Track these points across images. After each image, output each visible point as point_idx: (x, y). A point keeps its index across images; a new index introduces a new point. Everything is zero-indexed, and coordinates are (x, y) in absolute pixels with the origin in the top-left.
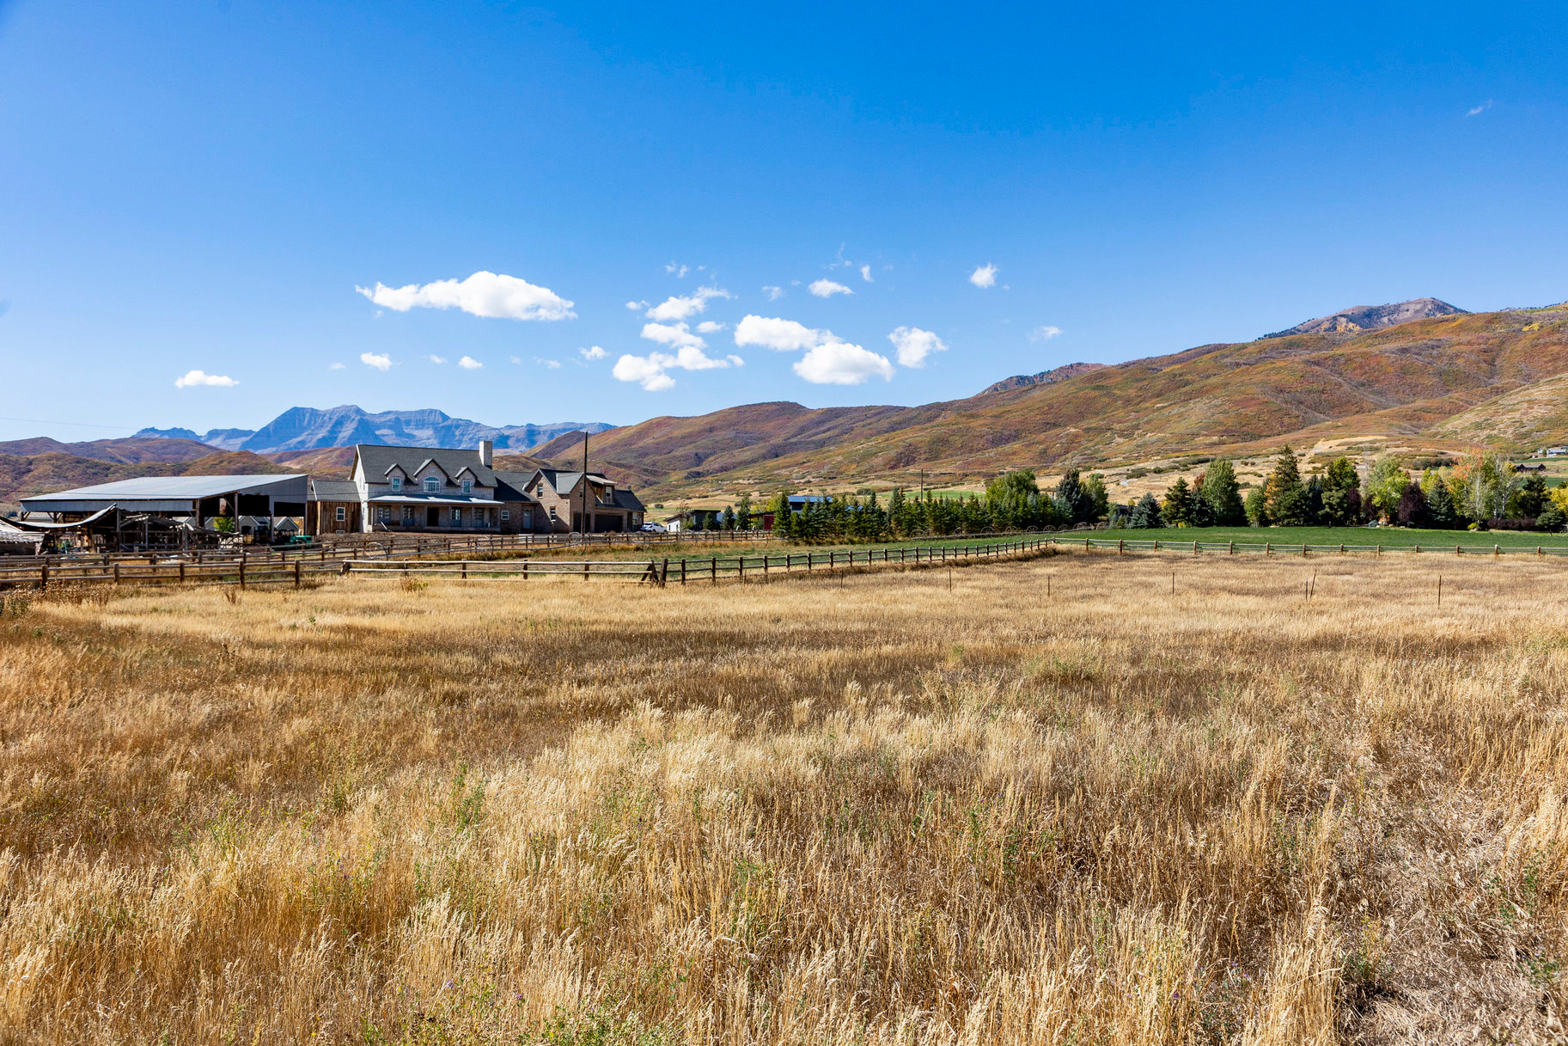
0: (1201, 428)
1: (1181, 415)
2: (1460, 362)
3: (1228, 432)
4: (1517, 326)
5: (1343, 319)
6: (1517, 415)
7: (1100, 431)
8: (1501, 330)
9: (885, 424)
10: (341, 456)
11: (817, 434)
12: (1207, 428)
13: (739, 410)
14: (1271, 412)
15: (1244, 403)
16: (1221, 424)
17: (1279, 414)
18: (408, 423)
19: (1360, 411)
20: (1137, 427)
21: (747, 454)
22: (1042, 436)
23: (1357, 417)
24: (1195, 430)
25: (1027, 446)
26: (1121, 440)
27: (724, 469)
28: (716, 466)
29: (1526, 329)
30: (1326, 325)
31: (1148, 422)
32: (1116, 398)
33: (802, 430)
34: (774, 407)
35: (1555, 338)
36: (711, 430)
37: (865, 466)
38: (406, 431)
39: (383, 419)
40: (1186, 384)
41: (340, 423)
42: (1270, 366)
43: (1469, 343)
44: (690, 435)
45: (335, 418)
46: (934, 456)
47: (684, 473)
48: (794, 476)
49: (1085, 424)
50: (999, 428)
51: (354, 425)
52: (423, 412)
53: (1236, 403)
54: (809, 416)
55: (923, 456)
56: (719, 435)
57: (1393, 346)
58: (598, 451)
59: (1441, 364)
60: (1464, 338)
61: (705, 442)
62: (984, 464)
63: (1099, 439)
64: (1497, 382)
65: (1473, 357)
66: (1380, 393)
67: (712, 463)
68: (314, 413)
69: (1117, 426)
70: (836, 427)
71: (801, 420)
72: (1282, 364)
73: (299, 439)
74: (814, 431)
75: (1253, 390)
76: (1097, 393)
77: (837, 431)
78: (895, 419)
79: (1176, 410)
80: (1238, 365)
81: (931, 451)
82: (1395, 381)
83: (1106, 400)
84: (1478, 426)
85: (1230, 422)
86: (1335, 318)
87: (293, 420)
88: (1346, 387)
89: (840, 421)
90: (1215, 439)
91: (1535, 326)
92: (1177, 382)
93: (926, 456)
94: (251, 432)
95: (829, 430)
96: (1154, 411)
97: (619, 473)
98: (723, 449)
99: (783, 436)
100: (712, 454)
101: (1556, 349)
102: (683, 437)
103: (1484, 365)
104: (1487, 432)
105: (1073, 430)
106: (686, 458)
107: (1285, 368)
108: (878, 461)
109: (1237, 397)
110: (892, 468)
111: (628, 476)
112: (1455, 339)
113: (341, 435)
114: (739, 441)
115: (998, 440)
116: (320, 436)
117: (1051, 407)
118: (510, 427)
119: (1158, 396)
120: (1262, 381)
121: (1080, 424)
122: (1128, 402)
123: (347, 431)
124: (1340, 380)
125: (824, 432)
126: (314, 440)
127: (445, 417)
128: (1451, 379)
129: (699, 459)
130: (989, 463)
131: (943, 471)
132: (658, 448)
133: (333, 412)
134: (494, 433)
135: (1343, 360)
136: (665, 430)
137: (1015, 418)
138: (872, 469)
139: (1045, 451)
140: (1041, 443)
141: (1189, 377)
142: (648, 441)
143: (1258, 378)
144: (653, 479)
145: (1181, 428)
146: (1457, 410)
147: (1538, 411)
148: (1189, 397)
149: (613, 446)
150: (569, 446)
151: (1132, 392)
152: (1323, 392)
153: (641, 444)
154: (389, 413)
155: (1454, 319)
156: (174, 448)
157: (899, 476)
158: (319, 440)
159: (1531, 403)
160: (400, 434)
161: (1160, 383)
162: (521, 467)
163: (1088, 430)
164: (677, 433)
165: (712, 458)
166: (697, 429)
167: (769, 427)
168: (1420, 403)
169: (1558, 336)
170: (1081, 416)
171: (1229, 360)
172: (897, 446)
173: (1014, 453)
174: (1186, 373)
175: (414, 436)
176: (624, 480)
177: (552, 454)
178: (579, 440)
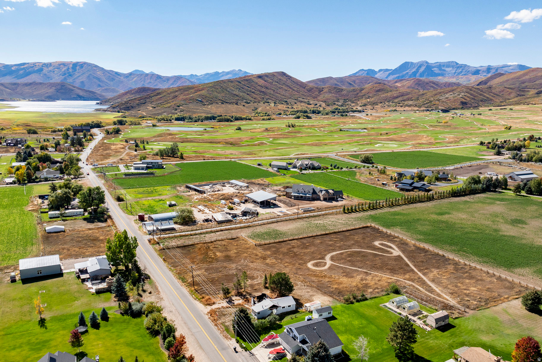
10: (414, 82)
18: (444, 66)
38: (443, 68)
39: (435, 65)
41: (420, 67)
45: (419, 65)
47: (536, 91)
51: (425, 67)
52: (449, 62)
58: (506, 81)
68: (412, 63)
73: (407, 72)
87: (405, 66)
94: (392, 70)
97: (508, 91)
106: (540, 85)
111: (511, 93)
113: (420, 70)
116: (413, 71)
118: (482, 66)
123: (422, 69)
126: (411, 72)
127: (457, 64)
132: (530, 80)
133: (418, 63)
134: (475, 69)
136: (535, 73)
144: (523, 94)
149: (512, 79)
150: (496, 78)
153: (524, 78)
154: (437, 62)
156: (365, 79)
158: (413, 72)
160: (440, 70)
162: (468, 90)
175: (445, 70)
176: (510, 94)
177: (489, 81)
178: (500, 76)
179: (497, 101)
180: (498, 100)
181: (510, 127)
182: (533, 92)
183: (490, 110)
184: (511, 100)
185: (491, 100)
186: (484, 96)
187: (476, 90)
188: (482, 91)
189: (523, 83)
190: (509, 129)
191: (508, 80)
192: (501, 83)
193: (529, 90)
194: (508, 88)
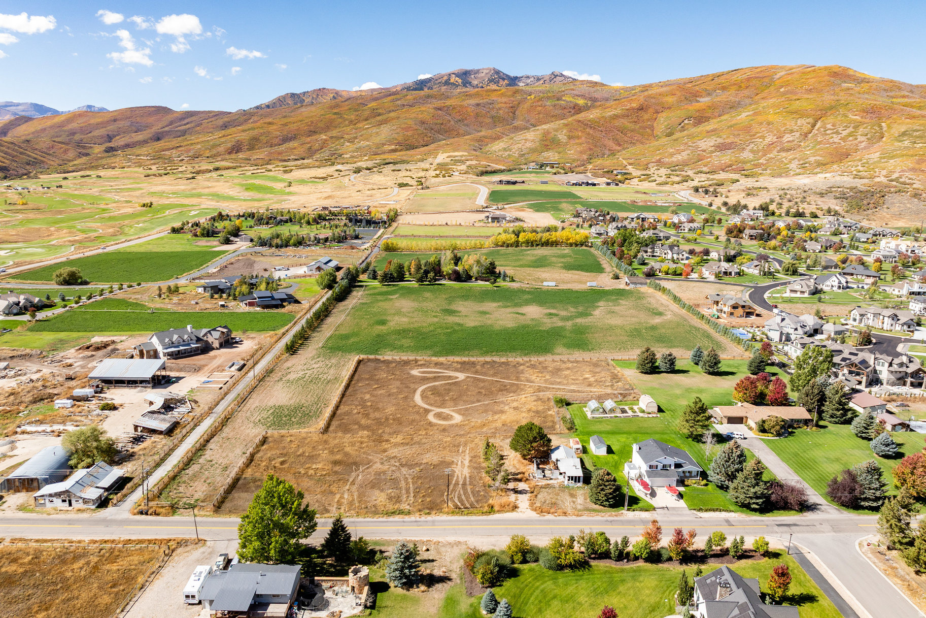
0: (387, 141)
1: (377, 133)
2: (501, 112)
3: (399, 144)
4: (525, 96)
5: (454, 76)
6: (520, 146)
7: (338, 138)
8: (519, 97)
9: (220, 122)
11: (180, 126)
12: (389, 141)
13: (132, 109)
14: (419, 135)
15: (407, 129)
16: (396, 139)
17: (423, 135)
19: (458, 135)
20: (356, 138)
21: (139, 137)
22: (309, 139)
23: (456, 139)
24: (384, 142)
25: (301, 145)
26: (348, 144)
27: (127, 146)
28: (122, 143)
29: (529, 98)
30: (445, 78)
31: (361, 136)
32: (345, 120)
33: (171, 123)
34: (153, 109)
35: (540, 103)
36: (115, 120)
37: (214, 152)
40: (379, 115)
42: (419, 109)
43: (505, 103)
44: (102, 123)
46: (251, 148)
47: (103, 147)
48: (173, 155)
49: (330, 134)
50: (285, 133)
53: (403, 129)
54: (176, 115)
55: (246, 147)
56: (121, 124)
57: (473, 101)
59: (493, 113)
60: (504, 100)
61: (111, 127)
62: (280, 154)
63: (337, 143)
64: (517, 123)
65: (506, 110)
66: (467, 125)
67: (118, 142)
69: (346, 136)
70: (191, 122)
71: (170, 117)
72: (424, 109)
74: (179, 124)
75: (410, 122)
76: (335, 116)
77: (192, 125)
78: (226, 119)
79: (375, 130)
80: (404, 105)
81: (250, 144)
82: (473, 120)
83: (340, 120)
84: (505, 150)
85: (400, 139)
86: (450, 75)
88: (452, 122)
89: (193, 118)
90: (393, 147)
91: (533, 97)
92: (375, 113)
93: (248, 147)
95: (188, 123)
96: (364, 130)
97: (62, 148)
98: (124, 132)
99: (160, 126)
100: (117, 135)
101: (540, 108)
102: (98, 124)
103: (511, 114)
104: (508, 153)
105: (324, 137)
106: (102, 137)
107: (425, 111)
108: (221, 149)
109: (403, 126)
110: (230, 153)
111: (68, 150)
112: (500, 100)
114: (134, 128)
115: (286, 140)
117: (312, 122)
119: (366, 120)
120: (415, 118)
121: (328, 133)
122: (351, 122)
124: (450, 118)
125: (185, 125)
128: (496, 120)
129: (110, 138)
130: (282, 153)
131: (258, 157)
132: (82, 130)
135: (451, 108)
136: (84, 119)
137: (293, 127)
138: (218, 154)
139: (310, 148)
140: (308, 143)
141: (380, 111)
142: (74, 125)
143: (413, 116)
144: (85, 151)
145: (377, 140)
146: (498, 138)
147: (528, 145)
148: (381, 123)
149: (51, 127)
150: (20, 125)
151: (353, 117)
152: (442, 124)
155: (500, 90)
157: (235, 159)
159: (526, 140)
161: (366, 113)
163: (332, 137)
164: (92, 121)
165: (117, 138)
166: (106, 119)
167: (151, 120)
168: (483, 133)
169: (541, 102)
170: (327, 128)
171: (399, 102)
172: (231, 141)
173: (295, 148)
174: (379, 108)
176: (66, 151)
177: (9, 130)
178: (26, 121)
179: (52, 163)
180: (54, 162)
181: (151, 204)
182: (98, 149)
183: (65, 178)
184: (75, 162)
185: (43, 162)
186: (29, 156)
187: (10, 145)
188: (20, 147)
189: (74, 134)
190: (150, 206)
191: (44, 130)
192: (33, 133)
193: (92, 145)
194: (59, 142)
